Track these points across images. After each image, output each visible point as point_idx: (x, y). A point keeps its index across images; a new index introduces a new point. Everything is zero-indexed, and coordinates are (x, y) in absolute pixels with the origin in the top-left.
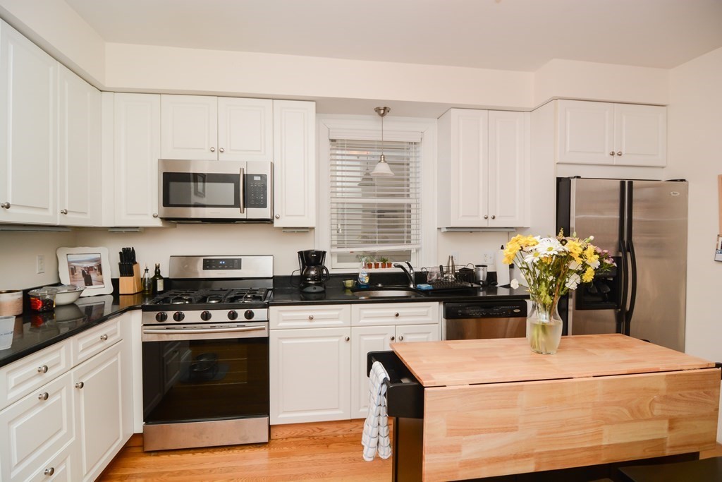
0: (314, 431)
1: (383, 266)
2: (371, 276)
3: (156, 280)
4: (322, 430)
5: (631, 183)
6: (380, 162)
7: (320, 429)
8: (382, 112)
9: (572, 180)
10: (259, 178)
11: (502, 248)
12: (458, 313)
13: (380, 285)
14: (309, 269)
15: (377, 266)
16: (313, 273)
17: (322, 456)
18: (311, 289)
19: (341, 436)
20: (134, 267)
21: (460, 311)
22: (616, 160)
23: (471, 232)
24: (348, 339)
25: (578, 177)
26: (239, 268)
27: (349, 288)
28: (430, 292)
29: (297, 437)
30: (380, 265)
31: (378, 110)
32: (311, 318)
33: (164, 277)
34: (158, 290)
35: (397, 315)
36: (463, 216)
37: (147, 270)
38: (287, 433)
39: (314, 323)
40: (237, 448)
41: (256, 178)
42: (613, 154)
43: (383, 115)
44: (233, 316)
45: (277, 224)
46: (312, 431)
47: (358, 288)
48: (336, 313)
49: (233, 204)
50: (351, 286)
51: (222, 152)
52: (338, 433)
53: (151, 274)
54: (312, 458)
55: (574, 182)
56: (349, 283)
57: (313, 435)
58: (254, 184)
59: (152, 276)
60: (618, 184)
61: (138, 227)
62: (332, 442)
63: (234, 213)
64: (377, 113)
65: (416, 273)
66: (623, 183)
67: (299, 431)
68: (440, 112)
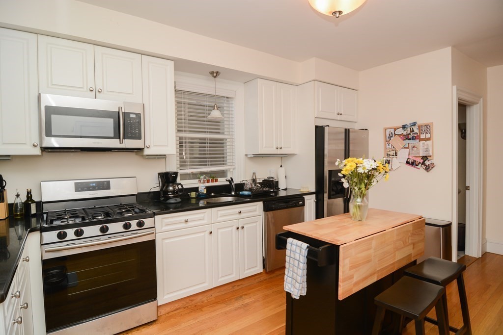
0: (187, 303)
1: (212, 181)
2: (208, 188)
3: (30, 204)
4: (192, 300)
5: (349, 130)
6: (214, 109)
7: (191, 300)
8: (215, 75)
9: (325, 127)
10: (134, 116)
11: (281, 166)
12: (272, 207)
13: (213, 194)
14: (168, 187)
15: (208, 181)
16: (171, 188)
17: (204, 317)
18: (172, 201)
19: (206, 301)
20: (4, 193)
21: (273, 206)
22: (339, 117)
23: (263, 157)
24: (211, 233)
25: (328, 126)
26: (109, 188)
27: (194, 198)
28: (252, 196)
29: (176, 310)
30: (210, 181)
31: (212, 73)
32: (186, 221)
33: (36, 200)
34: (32, 213)
35: (240, 212)
36: (265, 147)
37: (18, 196)
38: (168, 309)
39: (189, 224)
40: (134, 330)
41: (132, 116)
42: (338, 114)
43: (215, 77)
44: (127, 227)
45: (147, 152)
46: (185, 303)
47: (200, 197)
48: (202, 215)
49: (113, 136)
50: (195, 196)
51: (100, 92)
52: (203, 300)
53: (23, 198)
54: (197, 321)
55: (326, 129)
56: (193, 194)
57: (187, 305)
58: (130, 120)
59: (23, 201)
60: (344, 131)
61: (9, 156)
62: (203, 307)
63: (115, 143)
64: (211, 75)
65: (235, 184)
66: (346, 130)
67: (177, 306)
68: (247, 79)
